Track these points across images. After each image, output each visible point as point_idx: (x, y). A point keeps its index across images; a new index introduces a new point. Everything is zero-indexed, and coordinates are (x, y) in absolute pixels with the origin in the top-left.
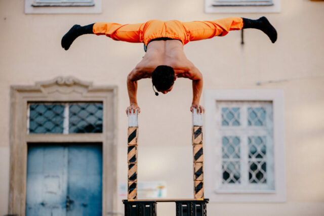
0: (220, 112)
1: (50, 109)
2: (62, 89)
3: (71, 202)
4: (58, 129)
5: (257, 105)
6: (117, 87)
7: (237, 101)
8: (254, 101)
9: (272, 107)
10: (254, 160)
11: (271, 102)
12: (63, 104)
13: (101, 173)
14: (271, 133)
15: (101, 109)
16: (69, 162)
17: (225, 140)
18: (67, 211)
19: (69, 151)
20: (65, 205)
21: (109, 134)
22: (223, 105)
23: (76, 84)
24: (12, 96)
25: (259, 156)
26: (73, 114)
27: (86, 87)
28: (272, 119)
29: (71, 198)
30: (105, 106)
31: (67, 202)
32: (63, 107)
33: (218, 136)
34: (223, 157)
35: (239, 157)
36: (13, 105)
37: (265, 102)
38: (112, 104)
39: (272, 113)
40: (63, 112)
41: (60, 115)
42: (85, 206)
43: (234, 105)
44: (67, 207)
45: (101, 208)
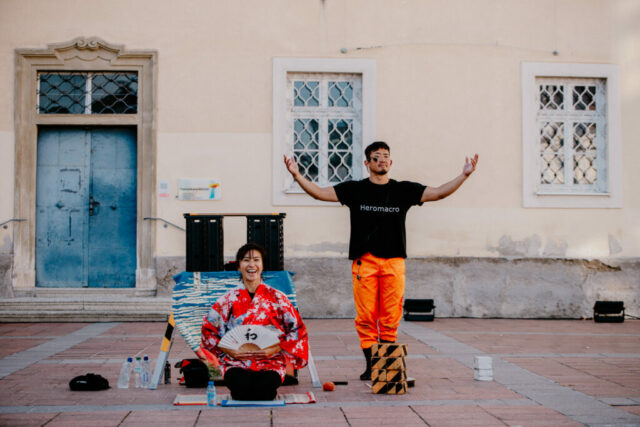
0: (293, 87)
1: (66, 81)
2: (82, 55)
3: (96, 204)
4: (78, 107)
5: (341, 79)
6: (156, 52)
7: (314, 73)
8: (337, 74)
9: (361, 82)
10: (336, 150)
11: (360, 75)
12: (83, 74)
13: (134, 167)
14: (359, 116)
15: (135, 81)
16: (92, 151)
17: (299, 123)
18: (91, 215)
19: (92, 137)
20: (87, 207)
21: (146, 114)
22: (297, 78)
23: (102, 47)
24: (17, 63)
25: (343, 146)
26: (97, 88)
27: (116, 52)
28: (360, 99)
29: (96, 199)
30: (140, 79)
31: (90, 204)
32: (85, 78)
33: (290, 118)
34: (295, 147)
35: (317, 147)
36: (18, 75)
37: (352, 74)
38: (150, 75)
39: (361, 89)
40: (84, 84)
41: (81, 89)
42: (114, 208)
43: (312, 79)
44: (90, 209)
45: (135, 212)
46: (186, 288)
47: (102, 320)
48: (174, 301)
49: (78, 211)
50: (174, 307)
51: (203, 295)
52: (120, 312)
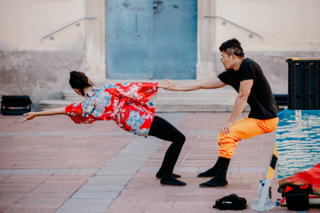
3: (160, 3)
18: (155, 13)
20: (152, 6)
31: (154, 2)
46: (288, 124)
47: (167, 110)
48: (278, 135)
49: (143, 9)
50: (277, 140)
51: (304, 130)
52: (184, 104)
